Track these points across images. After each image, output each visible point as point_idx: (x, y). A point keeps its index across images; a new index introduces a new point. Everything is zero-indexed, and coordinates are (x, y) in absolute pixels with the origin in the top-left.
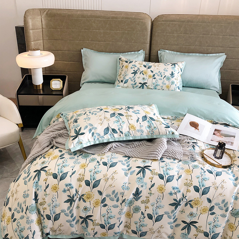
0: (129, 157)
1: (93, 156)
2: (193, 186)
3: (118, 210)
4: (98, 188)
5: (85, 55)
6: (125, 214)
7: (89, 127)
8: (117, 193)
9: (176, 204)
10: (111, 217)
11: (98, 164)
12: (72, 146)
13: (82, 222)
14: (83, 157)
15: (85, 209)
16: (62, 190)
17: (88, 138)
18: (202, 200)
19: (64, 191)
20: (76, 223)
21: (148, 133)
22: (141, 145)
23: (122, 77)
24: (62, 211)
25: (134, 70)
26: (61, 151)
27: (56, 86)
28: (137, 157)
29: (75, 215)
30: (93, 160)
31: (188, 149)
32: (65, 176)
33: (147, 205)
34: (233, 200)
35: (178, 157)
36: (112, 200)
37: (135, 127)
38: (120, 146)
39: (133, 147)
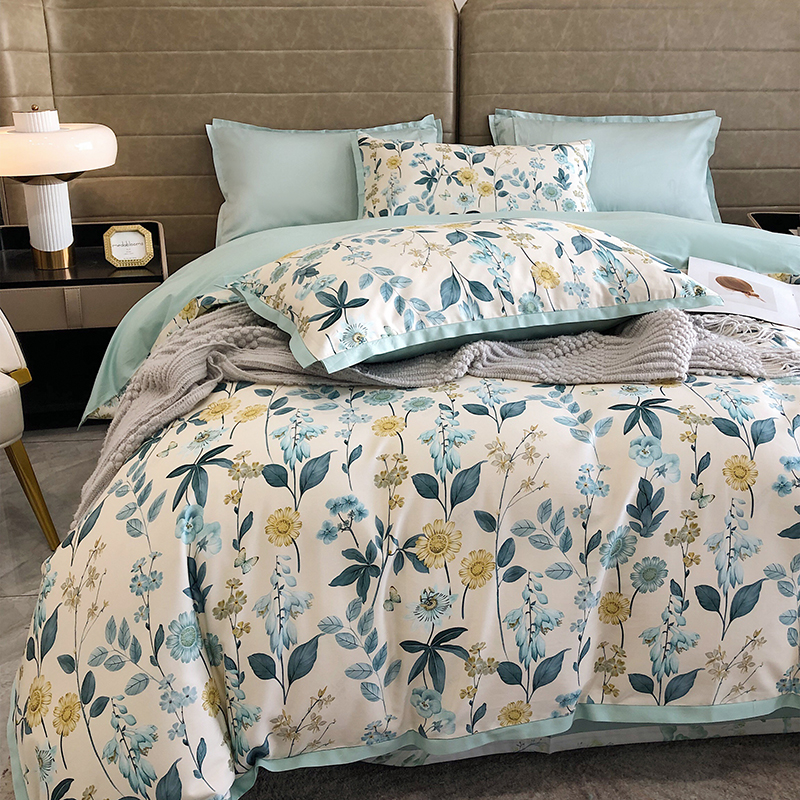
0: (560, 386)
3: (571, 585)
4: (476, 502)
6: (599, 605)
7: (378, 280)
8: (562, 511)
10: (545, 625)
11: (448, 413)
12: (328, 351)
13: (417, 670)
15: (430, 602)
16: (317, 532)
17: (384, 322)
19: (328, 533)
20: (387, 681)
23: (384, 199)
24: (327, 627)
25: (424, 172)
26: (266, 393)
27: (128, 251)
28: (594, 380)
29: (382, 640)
30: (420, 404)
32: (319, 469)
33: (693, 548)
35: (748, 365)
36: (542, 544)
37: (556, 275)
38: (504, 354)
39: (558, 356)
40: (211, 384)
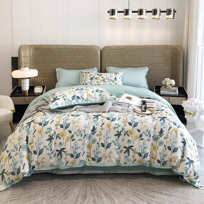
2: (128, 122)
3: (82, 142)
4: (69, 129)
5: (59, 72)
6: (87, 146)
7: (62, 96)
8: (81, 130)
9: (118, 135)
10: (77, 148)
11: (68, 116)
12: (52, 106)
13: (58, 155)
14: (58, 114)
16: (45, 132)
17: (62, 102)
18: (134, 131)
19: (47, 133)
20: (54, 156)
21: (100, 99)
23: (84, 82)
24: (45, 147)
25: (91, 77)
27: (38, 91)
29: (53, 149)
30: (65, 114)
32: (47, 123)
33: (101, 137)
34: (153, 130)
36: (78, 135)
38: (82, 108)
39: (90, 108)
40: (37, 111)
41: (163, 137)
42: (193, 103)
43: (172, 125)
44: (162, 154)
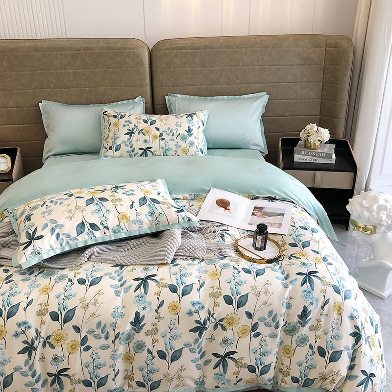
0: (122, 266)
1: (61, 272)
2: (222, 295)
3: (109, 352)
5: (47, 112)
6: (122, 357)
7: (50, 226)
8: (105, 325)
9: (200, 329)
10: (99, 366)
11: (70, 283)
13: (53, 383)
14: (44, 277)
15: (55, 359)
17: (50, 244)
18: (239, 316)
19: (17, 335)
20: (43, 386)
21: (151, 224)
22: (141, 244)
23: (111, 141)
24: (16, 369)
25: (128, 130)
26: (6, 271)
28: (135, 264)
29: (38, 372)
30: (61, 278)
31: (214, 241)
32: (15, 310)
33: (156, 337)
34: (284, 310)
35: (199, 254)
36: (98, 337)
37: (128, 217)
38: (107, 250)
39: (128, 250)
41: (307, 326)
42: (375, 207)
43: (331, 293)
44: (304, 365)
